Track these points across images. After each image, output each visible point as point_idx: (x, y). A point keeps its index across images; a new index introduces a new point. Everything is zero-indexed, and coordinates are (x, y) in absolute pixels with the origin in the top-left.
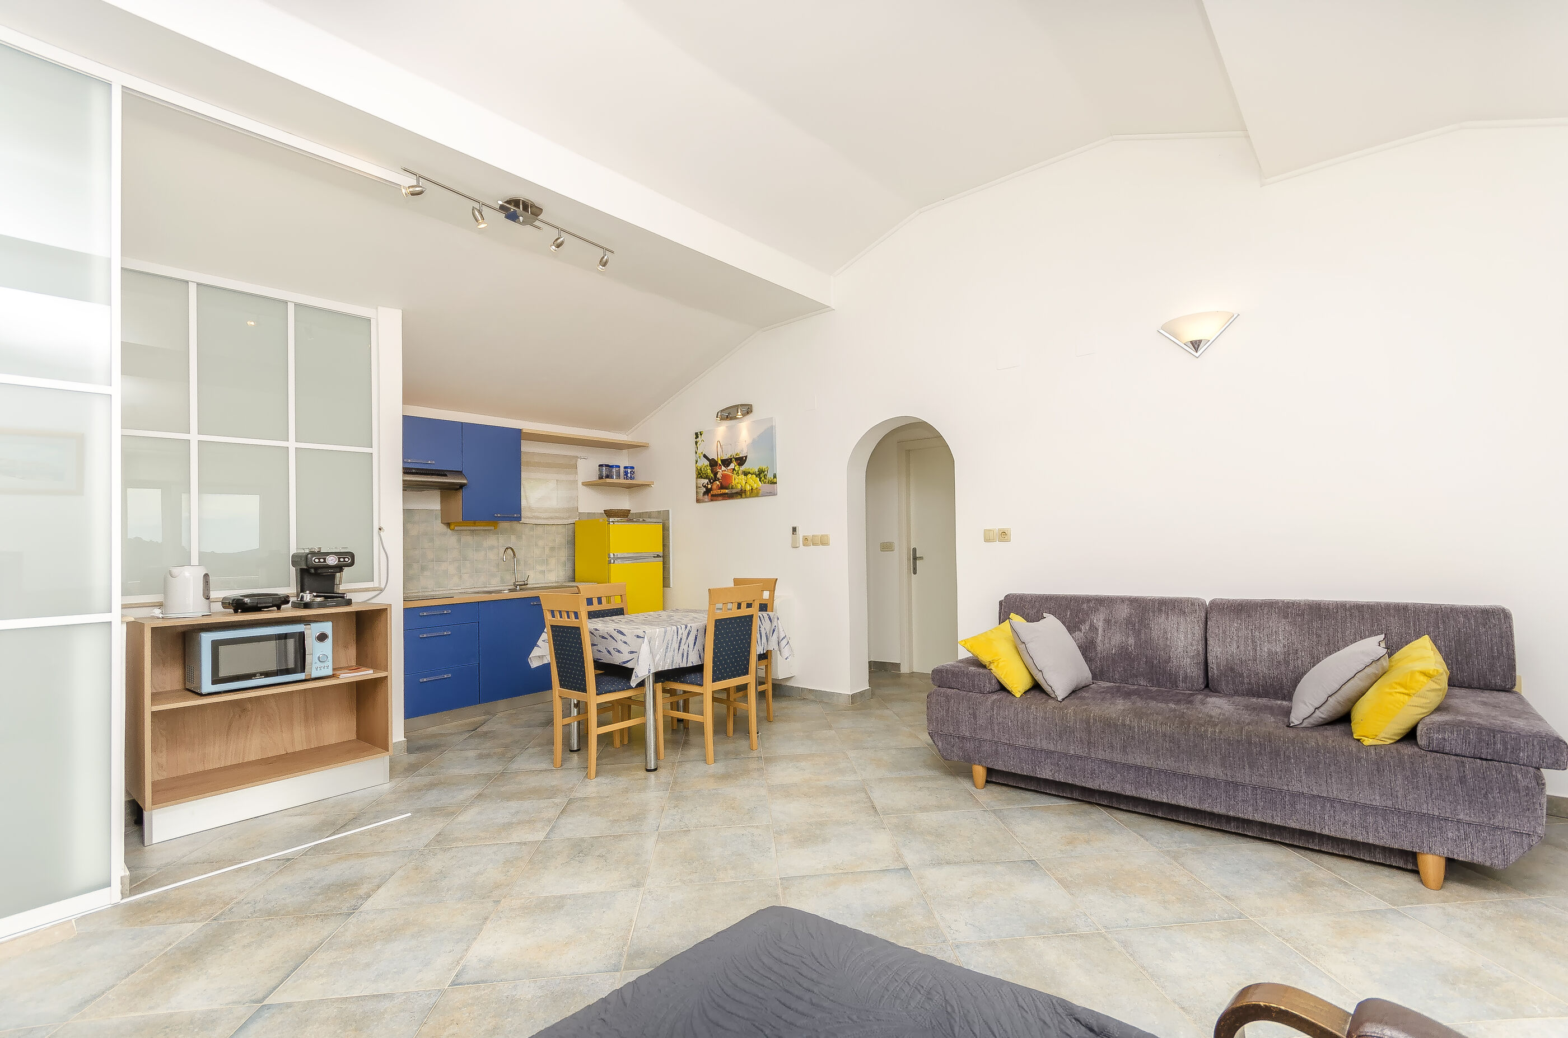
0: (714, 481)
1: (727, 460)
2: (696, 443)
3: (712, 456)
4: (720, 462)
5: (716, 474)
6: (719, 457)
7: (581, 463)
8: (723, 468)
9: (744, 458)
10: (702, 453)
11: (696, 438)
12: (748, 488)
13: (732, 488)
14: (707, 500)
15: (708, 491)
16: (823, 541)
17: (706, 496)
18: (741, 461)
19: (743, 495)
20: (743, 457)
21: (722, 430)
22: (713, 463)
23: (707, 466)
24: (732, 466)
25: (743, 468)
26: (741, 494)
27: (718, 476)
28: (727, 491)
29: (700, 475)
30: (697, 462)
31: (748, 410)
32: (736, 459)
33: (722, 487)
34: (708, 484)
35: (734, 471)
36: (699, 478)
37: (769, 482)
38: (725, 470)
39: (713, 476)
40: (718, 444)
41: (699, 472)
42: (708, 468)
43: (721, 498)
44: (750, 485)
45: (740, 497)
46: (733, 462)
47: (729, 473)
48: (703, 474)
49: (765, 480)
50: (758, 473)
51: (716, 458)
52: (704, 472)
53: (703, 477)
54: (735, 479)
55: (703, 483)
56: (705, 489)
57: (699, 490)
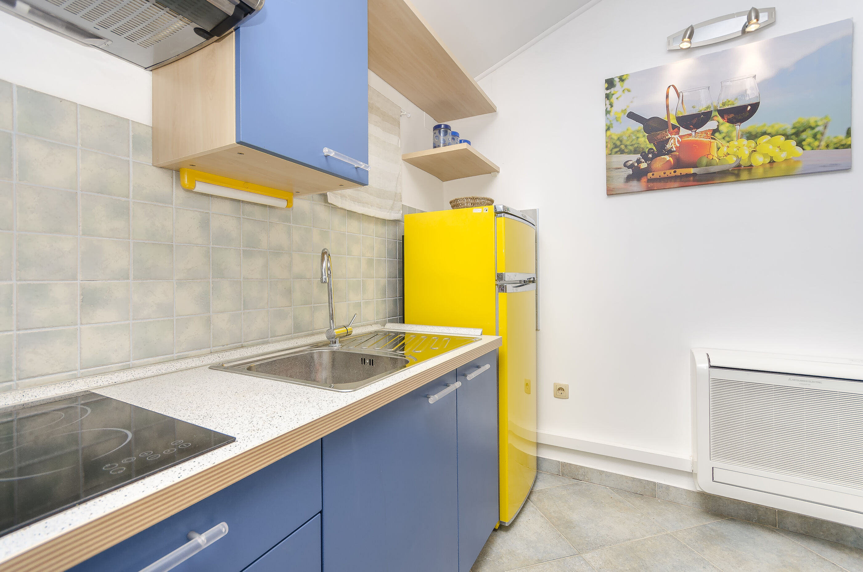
0: (655, 156)
1: (696, 116)
2: (608, 97)
4: (674, 121)
5: (661, 144)
6: (675, 113)
8: (683, 131)
9: (749, 108)
10: (623, 111)
12: (759, 160)
13: (710, 164)
14: (635, 190)
15: (638, 175)
17: (635, 183)
18: (739, 113)
19: (744, 175)
20: (746, 106)
22: (654, 126)
23: (638, 131)
24: (711, 125)
25: (746, 127)
27: (668, 146)
28: (692, 171)
29: (616, 148)
30: (608, 129)
32: (722, 113)
33: (679, 165)
34: (638, 161)
35: (717, 134)
36: (616, 152)
37: (827, 146)
38: (690, 135)
39: (654, 148)
40: (672, 91)
41: (614, 144)
42: (640, 135)
43: (677, 184)
44: (765, 155)
45: (732, 178)
46: (715, 118)
47: (702, 139)
48: (626, 146)
49: (816, 143)
50: (793, 131)
51: (664, 117)
52: (628, 143)
53: (626, 150)
54: (718, 149)
55: (628, 161)
56: (630, 171)
57: (614, 173)
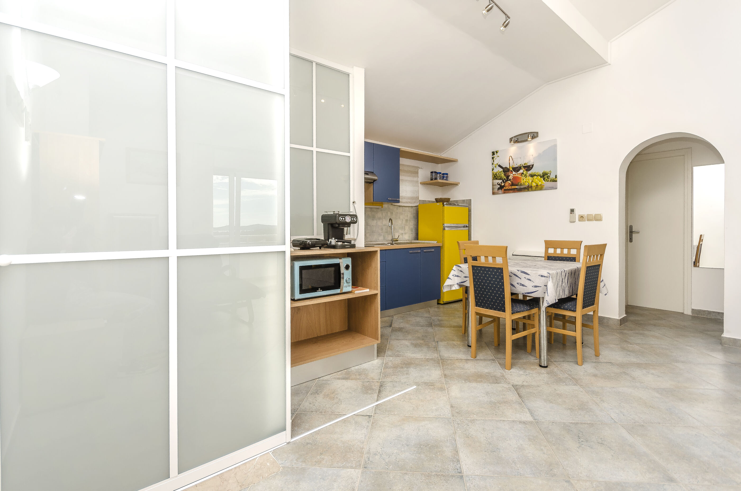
0: (506, 181)
1: (517, 167)
2: (493, 158)
3: (506, 165)
4: (511, 169)
5: (508, 177)
6: (511, 166)
7: (420, 171)
8: (514, 173)
9: (531, 166)
10: (497, 164)
11: (492, 155)
12: (534, 184)
13: (521, 185)
14: (501, 193)
15: (501, 187)
16: (598, 218)
17: (500, 191)
18: (528, 168)
19: (530, 189)
20: (530, 165)
21: (513, 149)
22: (506, 170)
23: (501, 172)
24: (521, 171)
25: (530, 172)
26: (528, 188)
27: (510, 178)
28: (516, 187)
29: (495, 177)
30: (493, 170)
31: (534, 135)
32: (524, 167)
33: (513, 184)
34: (501, 183)
35: (523, 175)
36: (495, 179)
37: (551, 181)
38: (516, 174)
39: (506, 178)
40: (511, 158)
41: (495, 176)
42: (502, 173)
43: (512, 192)
44: (535, 183)
45: (527, 190)
46: (522, 169)
47: (519, 176)
48: (498, 177)
49: (548, 180)
50: (542, 175)
51: (508, 167)
52: (498, 176)
53: (498, 178)
54: (523, 180)
55: (498, 183)
56: (499, 186)
57: (494, 187)
